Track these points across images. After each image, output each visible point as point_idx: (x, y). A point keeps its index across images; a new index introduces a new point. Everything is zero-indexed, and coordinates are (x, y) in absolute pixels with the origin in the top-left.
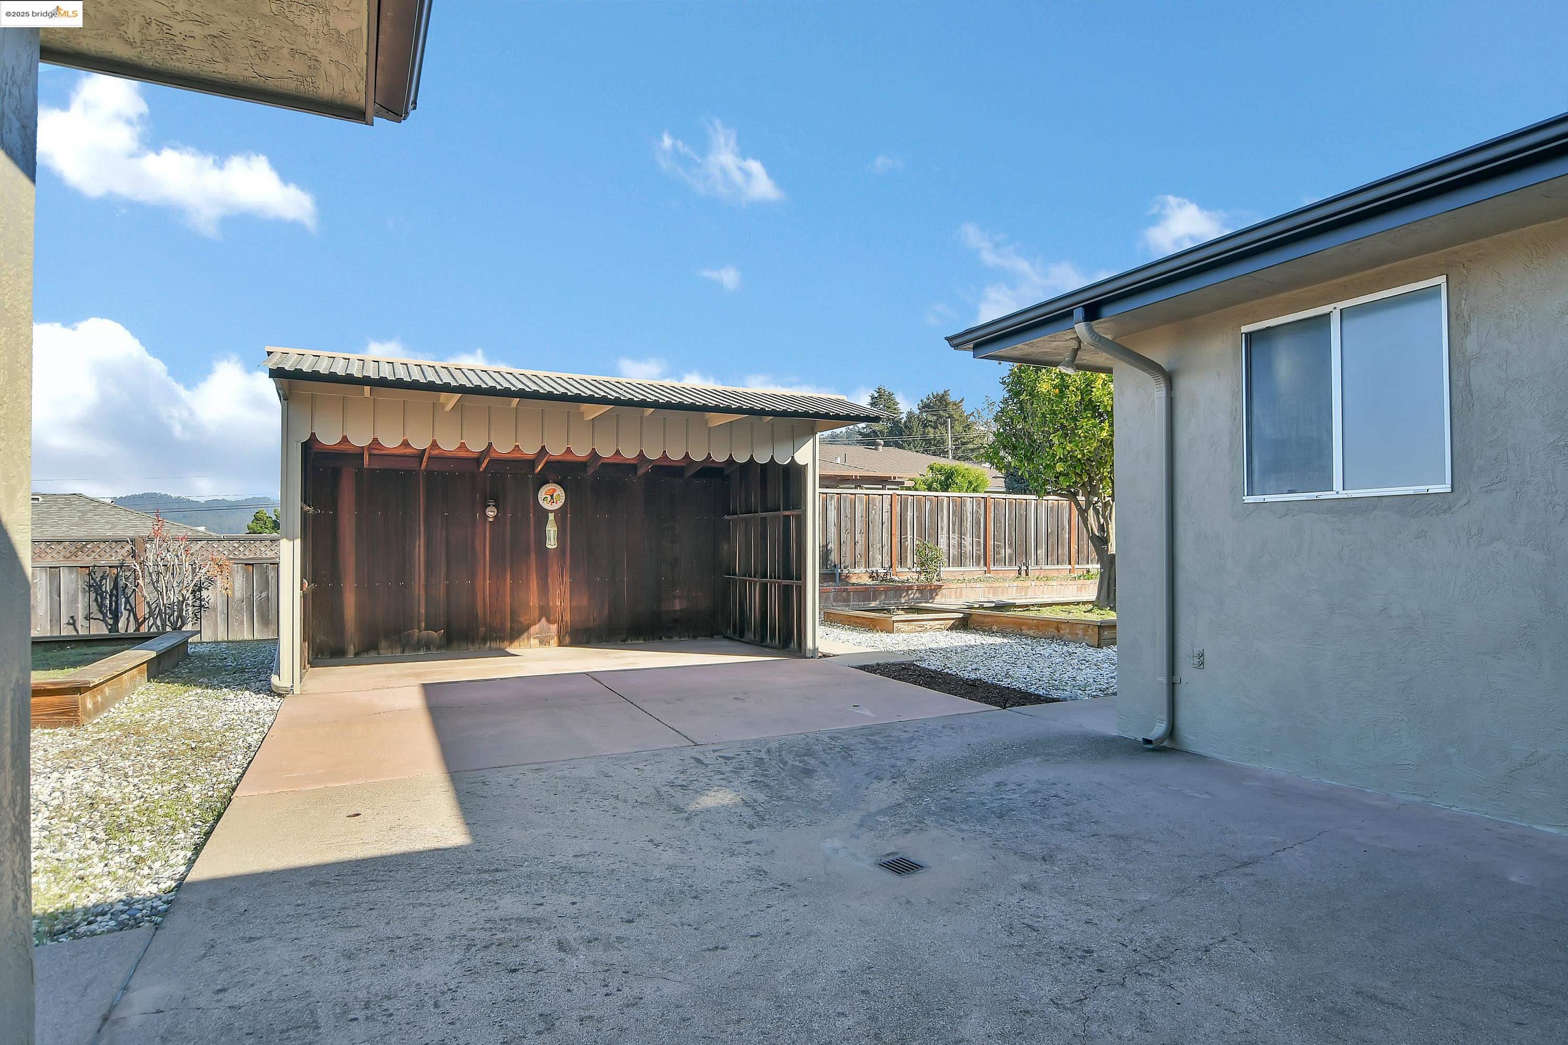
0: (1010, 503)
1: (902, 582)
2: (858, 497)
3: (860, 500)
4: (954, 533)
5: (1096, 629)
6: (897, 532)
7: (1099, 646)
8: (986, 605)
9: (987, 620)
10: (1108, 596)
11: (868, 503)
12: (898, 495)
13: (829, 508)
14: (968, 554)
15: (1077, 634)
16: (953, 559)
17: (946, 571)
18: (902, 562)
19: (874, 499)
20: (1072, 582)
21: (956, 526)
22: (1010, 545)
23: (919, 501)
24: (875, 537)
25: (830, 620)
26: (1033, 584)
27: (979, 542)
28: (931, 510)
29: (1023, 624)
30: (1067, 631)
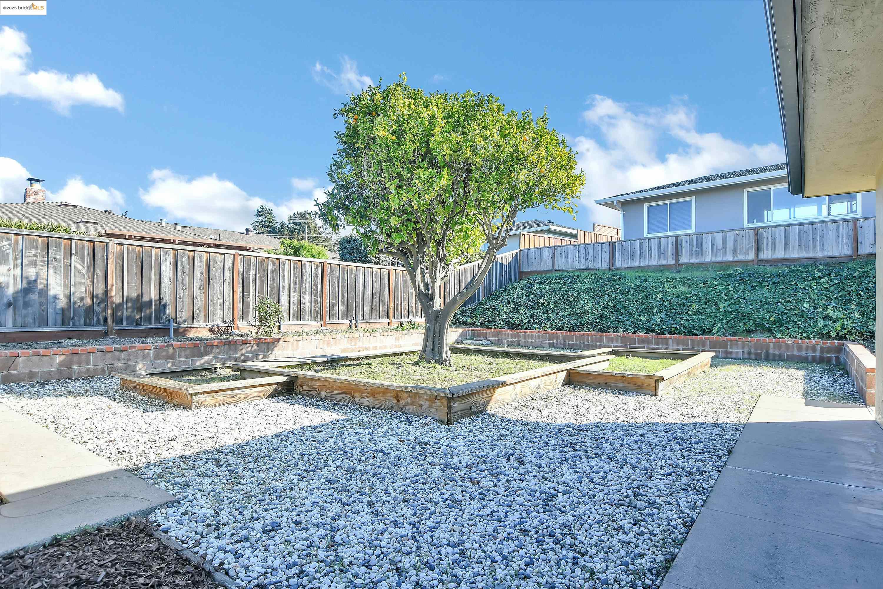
0: (343, 269)
1: (242, 335)
2: (198, 254)
3: (200, 258)
4: (294, 291)
5: (445, 401)
6: (238, 288)
7: (449, 422)
8: (319, 360)
9: (315, 384)
10: (433, 349)
11: (209, 261)
12: (240, 255)
13: (163, 263)
14: (307, 310)
15: (421, 406)
16: (294, 314)
17: (287, 325)
18: (244, 316)
19: (215, 258)
20: (392, 333)
21: (297, 286)
22: (343, 303)
23: (262, 263)
24: (216, 293)
25: (126, 387)
26: (362, 335)
27: (317, 300)
28: (273, 272)
29: (356, 391)
30: (409, 401)
